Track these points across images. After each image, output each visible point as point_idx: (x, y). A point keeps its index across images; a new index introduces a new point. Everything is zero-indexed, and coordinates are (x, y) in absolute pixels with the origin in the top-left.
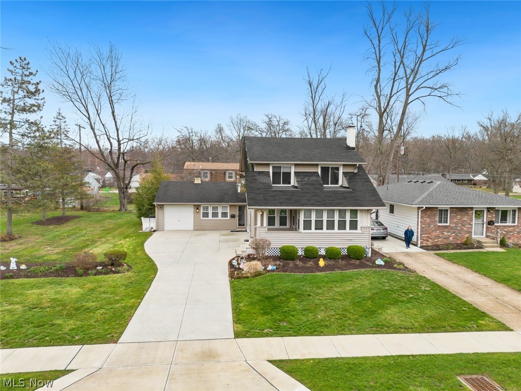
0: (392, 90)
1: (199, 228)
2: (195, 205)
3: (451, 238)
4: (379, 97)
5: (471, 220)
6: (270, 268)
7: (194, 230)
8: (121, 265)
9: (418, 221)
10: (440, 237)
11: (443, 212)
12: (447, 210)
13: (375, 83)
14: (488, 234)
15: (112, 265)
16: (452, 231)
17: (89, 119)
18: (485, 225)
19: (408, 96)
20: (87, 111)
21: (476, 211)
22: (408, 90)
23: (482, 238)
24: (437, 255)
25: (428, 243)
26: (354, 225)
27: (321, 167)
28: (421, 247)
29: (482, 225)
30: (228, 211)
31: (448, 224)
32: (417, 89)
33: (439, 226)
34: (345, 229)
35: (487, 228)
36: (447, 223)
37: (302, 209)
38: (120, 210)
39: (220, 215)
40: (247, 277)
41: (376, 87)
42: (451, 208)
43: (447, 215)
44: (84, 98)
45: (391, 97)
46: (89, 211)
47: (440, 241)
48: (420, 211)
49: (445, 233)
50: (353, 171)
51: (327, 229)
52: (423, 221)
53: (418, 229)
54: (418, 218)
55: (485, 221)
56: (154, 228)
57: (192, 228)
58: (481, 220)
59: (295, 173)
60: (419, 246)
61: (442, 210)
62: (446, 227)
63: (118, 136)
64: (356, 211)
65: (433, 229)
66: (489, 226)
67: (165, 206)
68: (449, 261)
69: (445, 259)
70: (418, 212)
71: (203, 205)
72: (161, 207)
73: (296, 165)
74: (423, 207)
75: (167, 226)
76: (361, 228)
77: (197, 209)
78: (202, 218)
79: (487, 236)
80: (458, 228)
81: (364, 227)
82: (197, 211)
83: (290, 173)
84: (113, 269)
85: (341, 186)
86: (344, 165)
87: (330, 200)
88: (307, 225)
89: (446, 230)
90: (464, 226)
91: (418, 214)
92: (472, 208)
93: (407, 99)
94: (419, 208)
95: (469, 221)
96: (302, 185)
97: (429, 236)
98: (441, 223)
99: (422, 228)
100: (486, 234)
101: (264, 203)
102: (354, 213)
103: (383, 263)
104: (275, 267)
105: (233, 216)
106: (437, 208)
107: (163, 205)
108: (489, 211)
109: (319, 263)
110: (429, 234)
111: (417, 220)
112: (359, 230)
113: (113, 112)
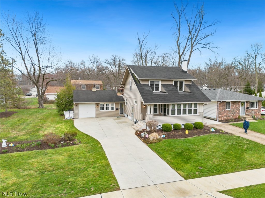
0: (186, 44)
1: (98, 116)
2: (96, 104)
3: (231, 116)
4: (179, 48)
5: (240, 107)
6: (162, 136)
7: (96, 117)
8: (73, 140)
9: (217, 108)
10: (227, 116)
11: (227, 104)
12: (229, 103)
13: (177, 40)
14: (247, 114)
15: (69, 140)
16: (232, 113)
18: (245, 109)
19: (192, 47)
20: (20, 49)
21: (242, 103)
22: (192, 45)
23: (244, 116)
24: (231, 125)
25: (222, 119)
26: (196, 112)
27: (174, 82)
29: (244, 109)
30: (115, 106)
31: (230, 109)
32: (196, 44)
33: (226, 111)
35: (246, 110)
36: (229, 109)
37: (170, 104)
38: (39, 107)
39: (110, 108)
40: (155, 143)
41: (177, 42)
42: (231, 101)
43: (229, 105)
45: (185, 48)
46: (19, 109)
47: (227, 118)
48: (218, 103)
49: (229, 114)
50: (189, 84)
52: (219, 108)
53: (217, 112)
54: (217, 107)
55: (245, 107)
56: (73, 117)
57: (95, 116)
58: (243, 107)
59: (162, 84)
60: (218, 121)
61: (227, 103)
62: (229, 111)
63: (39, 64)
64: (197, 104)
65: (224, 112)
66: (247, 110)
67: (79, 104)
68: (240, 127)
69: (237, 126)
70: (217, 104)
71: (101, 103)
72: (77, 105)
73: (162, 80)
74: (220, 102)
75: (80, 116)
76: (199, 113)
77: (98, 105)
78: (100, 111)
79: (246, 115)
80: (234, 111)
81: (200, 112)
82: (98, 106)
83: (159, 85)
84: (71, 142)
85: (184, 91)
86: (185, 81)
88: (173, 112)
89: (229, 112)
90: (237, 110)
91: (217, 105)
92: (240, 101)
93: (192, 49)
94: (217, 102)
95: (239, 108)
96: (168, 91)
97: (222, 115)
98: (227, 109)
99: (219, 112)
100: (246, 113)
101: (152, 101)
102: (195, 105)
103: (214, 130)
104: (164, 136)
105: (117, 109)
106: (225, 102)
107: (78, 104)
108: (247, 102)
109: (186, 132)
110: (222, 114)
111: (216, 108)
112: (198, 114)
113: (37, 51)
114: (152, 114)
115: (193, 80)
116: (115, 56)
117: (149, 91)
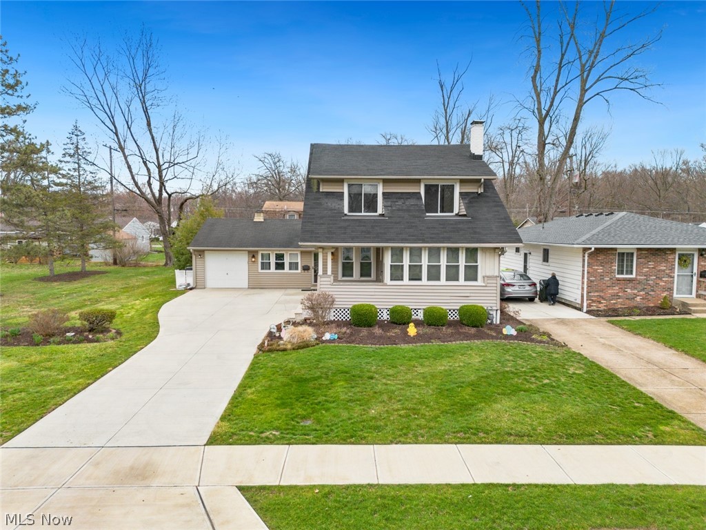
0: (557, 81)
1: (255, 285)
2: (249, 252)
3: (638, 299)
4: (538, 96)
5: (672, 269)
6: (327, 336)
7: (249, 288)
8: (106, 330)
9: (583, 271)
10: (619, 297)
11: (625, 257)
12: (632, 254)
13: (532, 73)
14: (700, 292)
15: (91, 330)
16: (640, 287)
17: (116, 134)
18: (695, 278)
19: (584, 91)
20: (114, 124)
21: (680, 256)
22: (584, 82)
23: (690, 298)
24: (612, 322)
25: (600, 306)
26: (472, 274)
27: (426, 186)
28: (588, 312)
29: (690, 278)
30: (299, 261)
31: (634, 276)
32: (598, 80)
33: (618, 280)
34: (457, 279)
35: (699, 282)
36: (632, 274)
37: (387, 248)
38: (166, 264)
39: (287, 266)
41: (534, 79)
42: (639, 249)
43: (632, 261)
44: (108, 105)
45: (556, 93)
47: (619, 303)
48: (586, 255)
49: (629, 291)
50: (476, 191)
51: (429, 279)
52: (591, 270)
53: (583, 283)
54: (583, 266)
55: (695, 270)
57: (244, 283)
58: (689, 269)
59: (384, 194)
60: (585, 310)
61: (623, 253)
62: (630, 280)
63: (158, 158)
64: (476, 250)
65: (609, 283)
66: (702, 279)
67: (206, 252)
68: (629, 331)
69: (623, 328)
70: (584, 256)
71: (262, 251)
72: (201, 253)
73: (385, 181)
74: (591, 249)
75: (210, 283)
76: (484, 277)
77: (253, 257)
78: (260, 271)
79: (698, 296)
80: (650, 282)
81: (488, 277)
82: (253, 260)
83: (375, 196)
84: (90, 336)
85: (457, 215)
86: (462, 181)
87: (433, 234)
88: (397, 274)
89: (630, 285)
90: (660, 279)
91: (584, 260)
92: (673, 250)
93: (582, 96)
94: (585, 250)
95: (668, 271)
96: (392, 211)
97: (602, 294)
98: (622, 273)
99: (590, 281)
100: (697, 292)
102: (472, 253)
103: (514, 332)
104: (336, 337)
105: (306, 268)
106: (615, 249)
107: (203, 251)
108: (702, 255)
109: (408, 330)
110: (602, 291)
111: (581, 269)
112: (480, 282)
113: (149, 124)
114: (329, 276)
115: (483, 180)
116: (388, 137)
117: (335, 210)
